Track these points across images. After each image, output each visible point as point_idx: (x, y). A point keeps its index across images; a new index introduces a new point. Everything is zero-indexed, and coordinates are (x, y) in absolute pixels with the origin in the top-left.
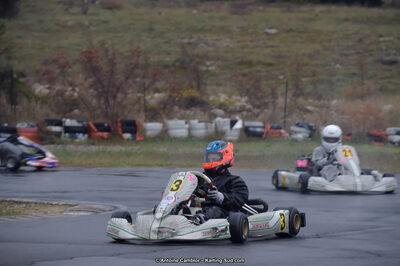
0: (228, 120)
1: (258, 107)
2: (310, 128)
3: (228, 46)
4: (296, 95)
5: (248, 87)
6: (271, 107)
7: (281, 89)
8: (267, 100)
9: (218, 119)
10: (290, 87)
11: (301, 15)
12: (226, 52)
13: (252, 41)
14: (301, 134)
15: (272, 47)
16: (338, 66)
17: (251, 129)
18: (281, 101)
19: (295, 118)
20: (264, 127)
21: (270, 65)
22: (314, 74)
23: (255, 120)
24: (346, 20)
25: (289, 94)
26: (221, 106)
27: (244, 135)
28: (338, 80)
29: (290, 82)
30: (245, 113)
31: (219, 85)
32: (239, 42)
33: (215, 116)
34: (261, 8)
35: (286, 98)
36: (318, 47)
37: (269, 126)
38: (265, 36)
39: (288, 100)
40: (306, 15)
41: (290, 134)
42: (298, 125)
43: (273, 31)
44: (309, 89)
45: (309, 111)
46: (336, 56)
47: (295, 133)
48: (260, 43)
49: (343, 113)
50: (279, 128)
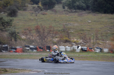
0: (77, 46)
1: (85, 43)
2: (100, 49)
3: (77, 25)
4: (96, 39)
5: (83, 37)
6: (89, 43)
7: (92, 38)
8: (88, 41)
9: (74, 46)
10: (95, 37)
11: (98, 17)
12: (76, 27)
13: (84, 24)
14: (98, 51)
15: (90, 26)
16: (109, 31)
17: (83, 49)
18: (92, 41)
19: (96, 46)
20: (87, 48)
21: (89, 31)
22: (102, 34)
23: (84, 46)
24: (111, 18)
25: (95, 39)
26: (75, 42)
27: (81, 51)
28: (109, 35)
29: (95, 36)
30: (81, 44)
31: (74, 36)
32: (80, 24)
33: (73, 45)
34: (87, 15)
35: (93, 40)
36: (103, 26)
37: (88, 48)
38: (88, 23)
39: (94, 41)
40: (100, 17)
41: (95, 51)
42: (97, 48)
43: (90, 21)
44: (100, 38)
45: (100, 44)
46: (108, 29)
47: (96, 50)
48: (86, 25)
49: (110, 45)
50: (91, 49)
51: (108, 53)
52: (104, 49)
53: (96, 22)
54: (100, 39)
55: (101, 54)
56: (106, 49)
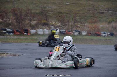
0: (55, 29)
1: (64, 25)
2: (79, 32)
3: (55, 8)
4: (75, 22)
5: (61, 20)
6: (68, 26)
7: (71, 20)
8: (66, 24)
10: (73, 20)
12: (54, 10)
13: (62, 6)
15: (68, 8)
16: (87, 14)
17: (62, 32)
18: (70, 24)
19: (74, 29)
20: (65, 31)
21: (67, 13)
22: (80, 16)
23: (63, 29)
24: (89, 0)
25: (73, 22)
26: (53, 25)
27: (60, 34)
28: (87, 18)
29: (73, 18)
30: (60, 27)
31: (52, 19)
32: (58, 7)
33: (51, 28)
35: (72, 23)
36: (81, 8)
37: (67, 31)
38: (66, 5)
41: (73, 33)
42: (75, 31)
43: (68, 4)
44: (78, 20)
45: (78, 27)
46: (86, 11)
47: (75, 33)
48: (64, 7)
49: (89, 27)
50: (70, 32)
51: (86, 35)
52: (83, 32)
53: (74, 4)
54: (78, 22)
55: (80, 37)
56: (85, 32)
